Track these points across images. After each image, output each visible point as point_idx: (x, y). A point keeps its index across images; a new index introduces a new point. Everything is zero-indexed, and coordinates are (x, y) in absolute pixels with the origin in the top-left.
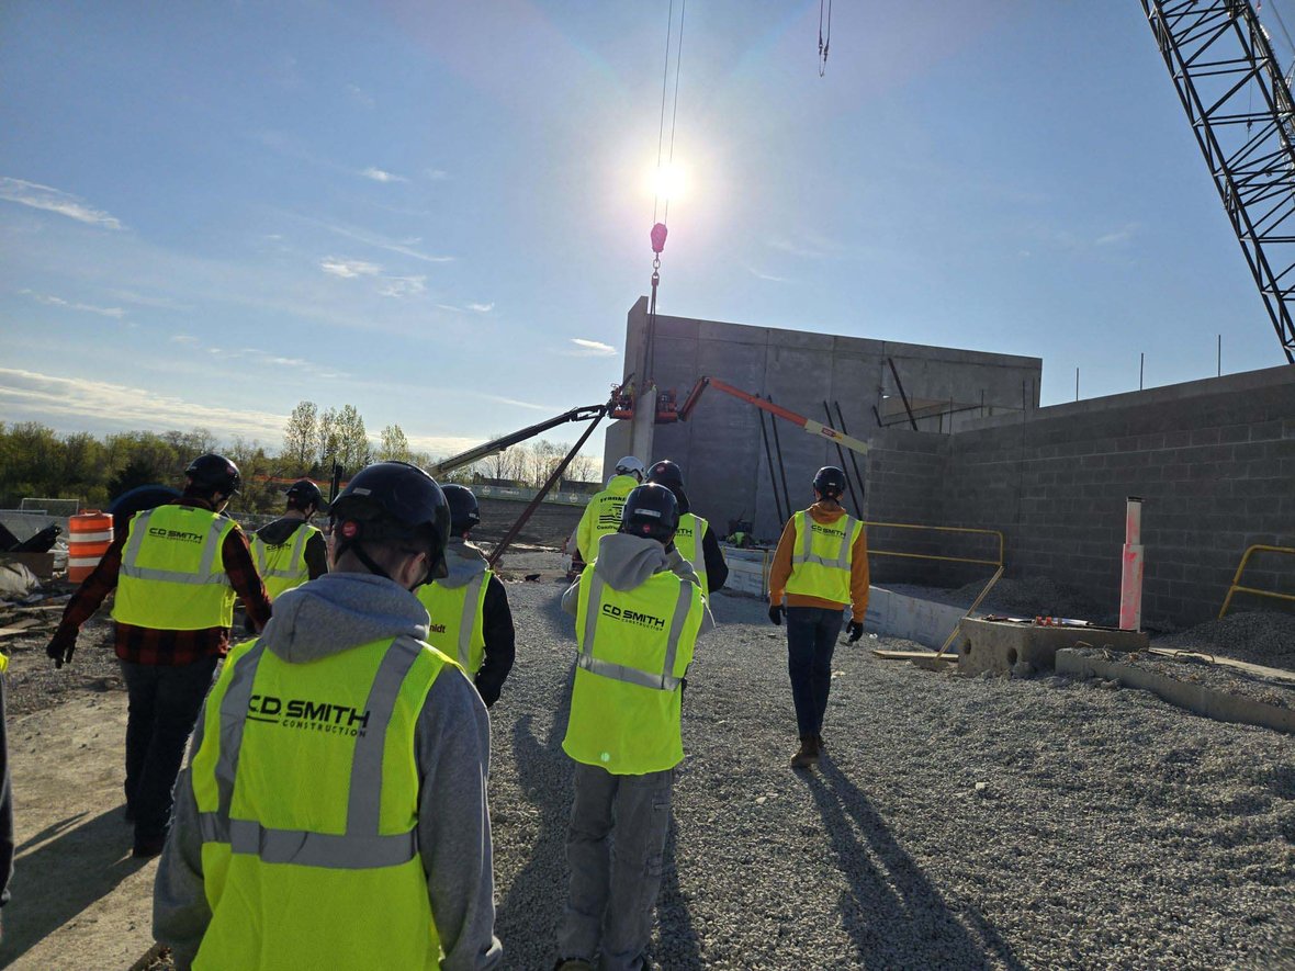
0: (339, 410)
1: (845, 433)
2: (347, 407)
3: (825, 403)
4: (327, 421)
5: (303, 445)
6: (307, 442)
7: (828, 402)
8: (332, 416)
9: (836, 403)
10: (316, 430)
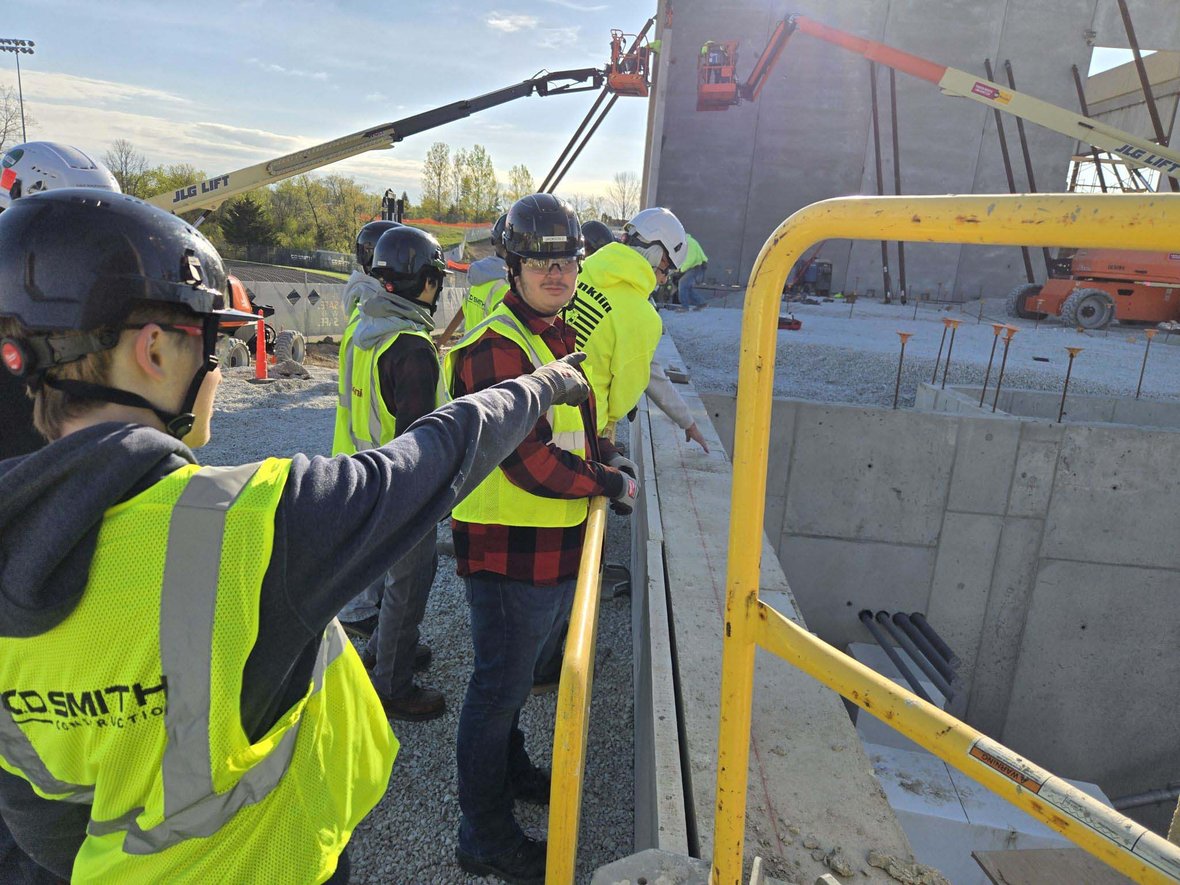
0: (470, 151)
1: (1012, 86)
2: (477, 147)
3: (987, 63)
4: (458, 162)
5: (439, 186)
6: (442, 185)
7: (991, 60)
8: (464, 157)
9: (1007, 62)
10: (450, 172)
